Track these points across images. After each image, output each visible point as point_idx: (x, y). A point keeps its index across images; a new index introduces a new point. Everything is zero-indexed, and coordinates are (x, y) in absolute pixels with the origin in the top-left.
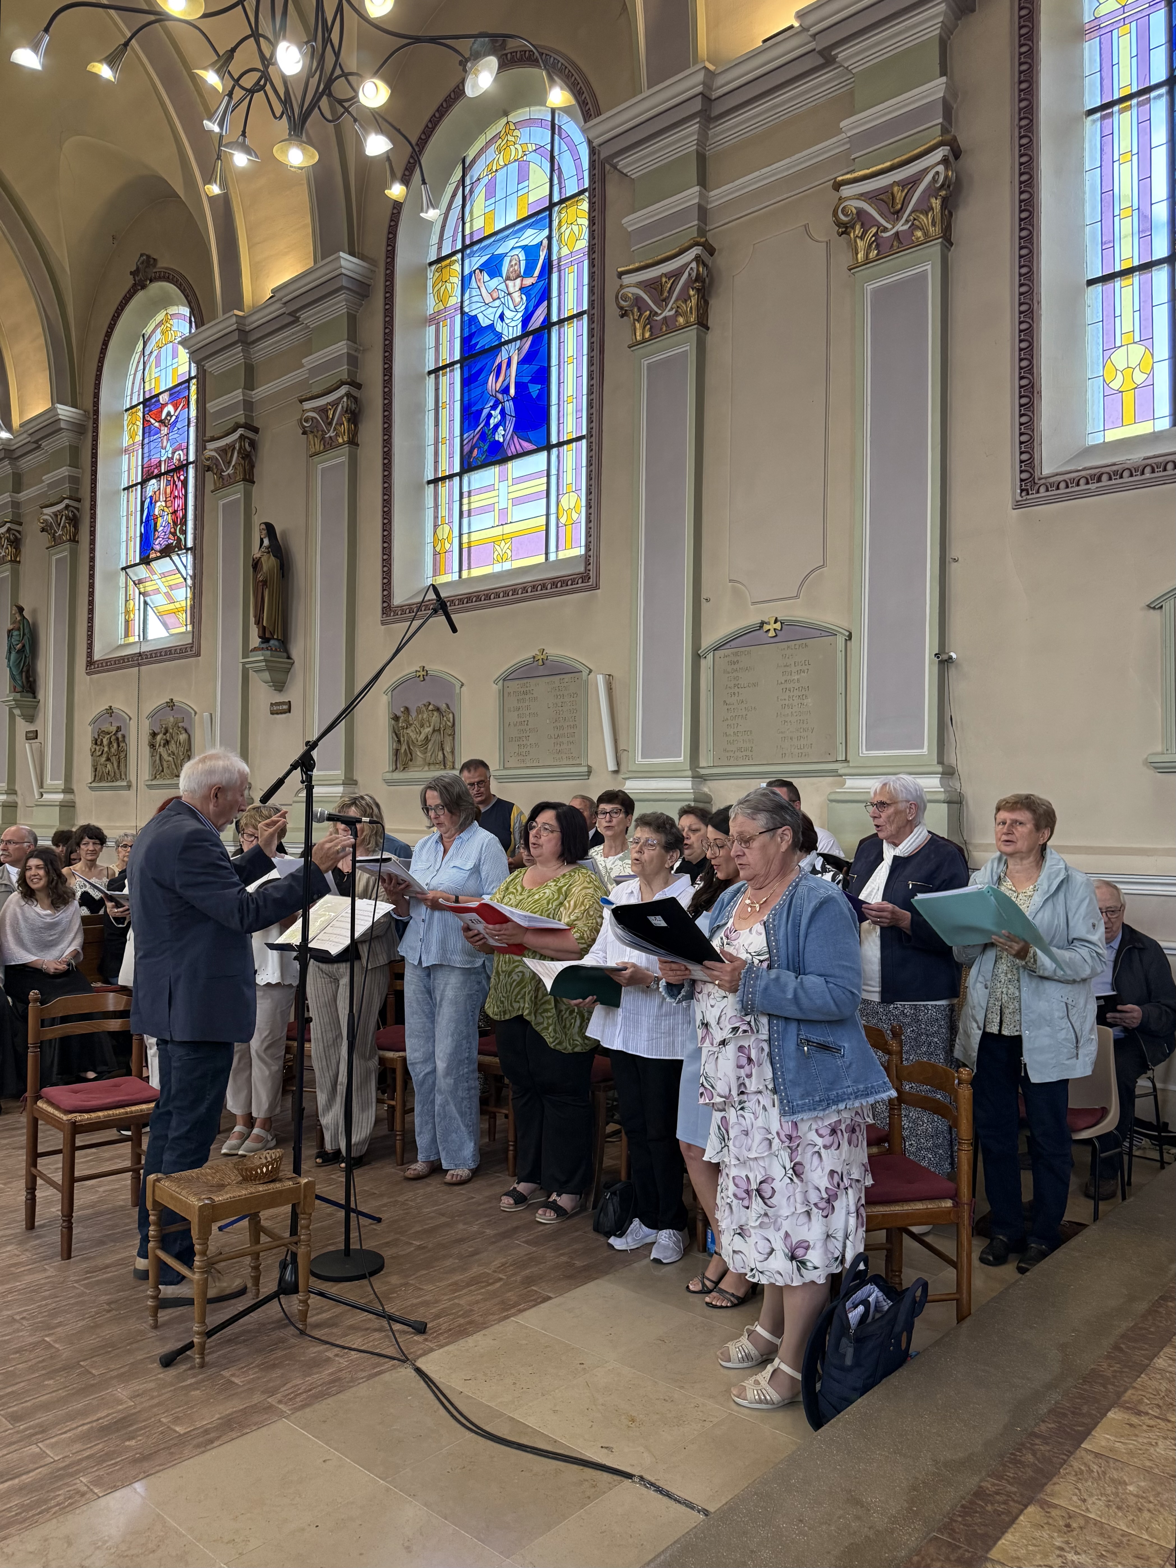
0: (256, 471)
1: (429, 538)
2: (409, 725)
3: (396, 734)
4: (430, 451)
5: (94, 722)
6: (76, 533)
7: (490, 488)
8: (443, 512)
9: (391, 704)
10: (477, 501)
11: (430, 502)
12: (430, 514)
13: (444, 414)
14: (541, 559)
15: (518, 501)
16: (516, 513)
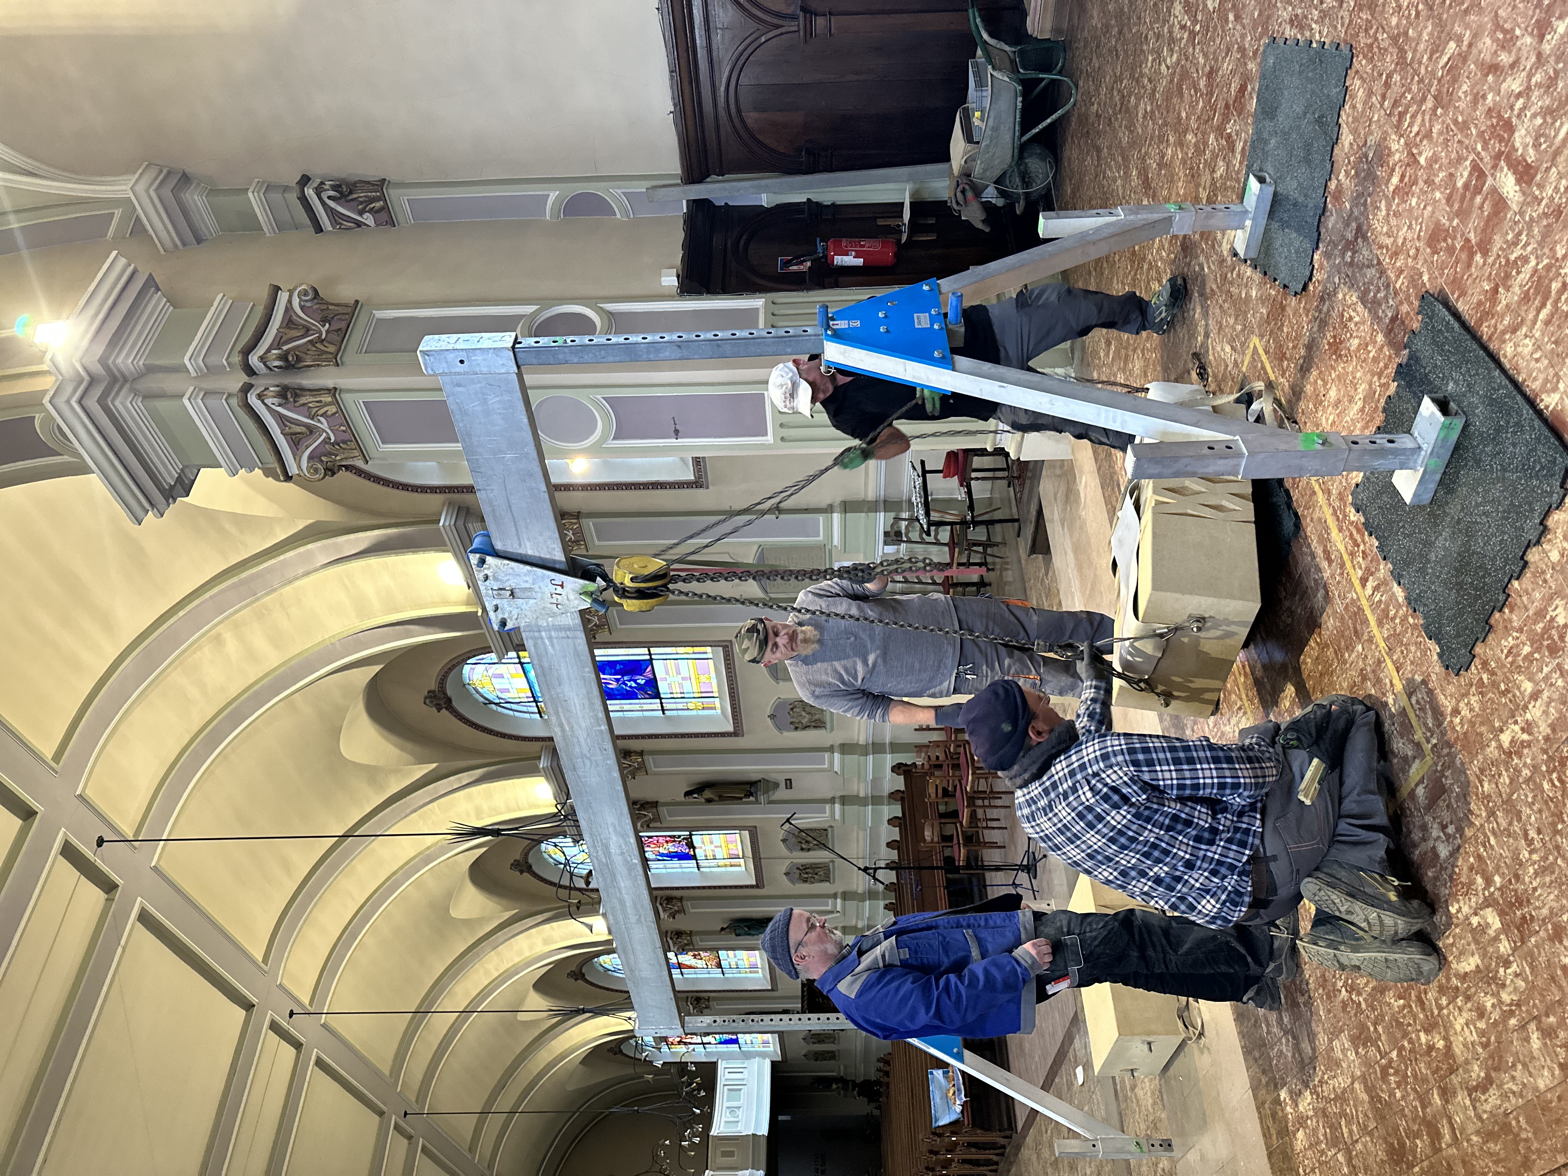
0: (649, 800)
1: (694, 713)
2: (800, 722)
3: (806, 727)
4: (646, 713)
5: (793, 883)
6: (676, 898)
7: (670, 685)
8: (680, 706)
9: (788, 731)
10: (676, 689)
11: (674, 713)
12: (681, 713)
13: (626, 707)
14: (711, 661)
15: (678, 673)
16: (684, 673)
